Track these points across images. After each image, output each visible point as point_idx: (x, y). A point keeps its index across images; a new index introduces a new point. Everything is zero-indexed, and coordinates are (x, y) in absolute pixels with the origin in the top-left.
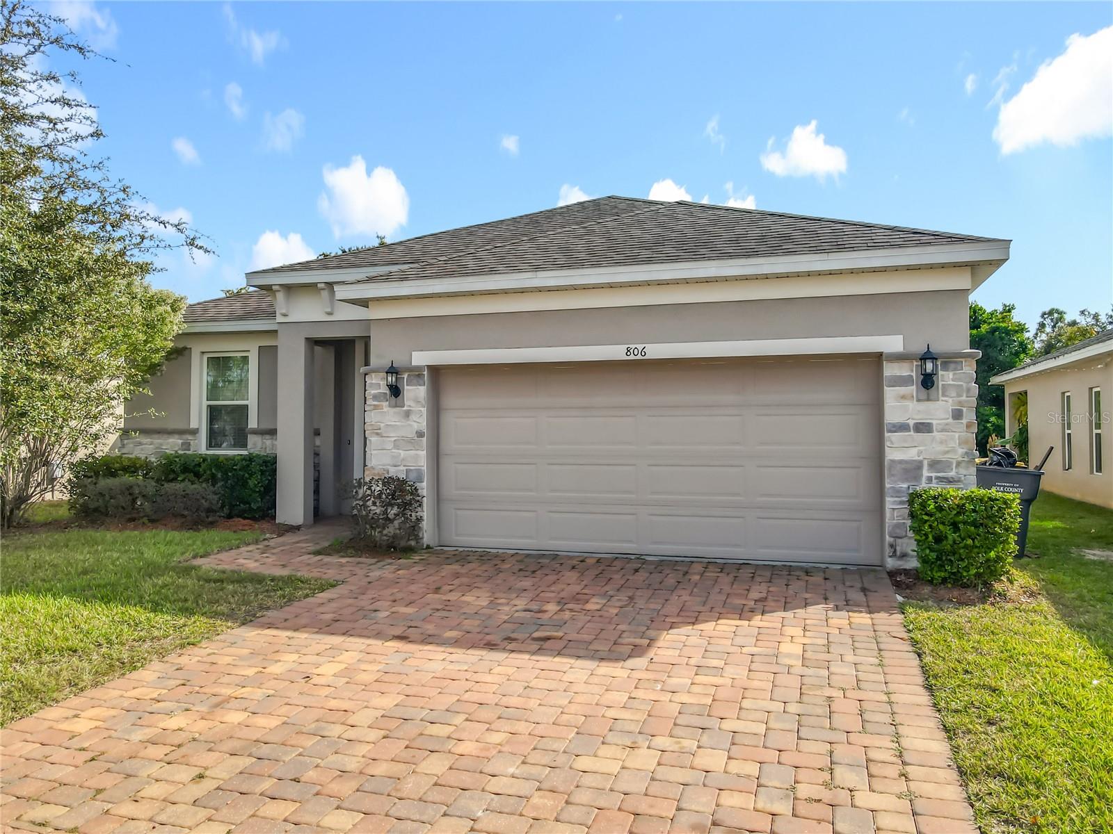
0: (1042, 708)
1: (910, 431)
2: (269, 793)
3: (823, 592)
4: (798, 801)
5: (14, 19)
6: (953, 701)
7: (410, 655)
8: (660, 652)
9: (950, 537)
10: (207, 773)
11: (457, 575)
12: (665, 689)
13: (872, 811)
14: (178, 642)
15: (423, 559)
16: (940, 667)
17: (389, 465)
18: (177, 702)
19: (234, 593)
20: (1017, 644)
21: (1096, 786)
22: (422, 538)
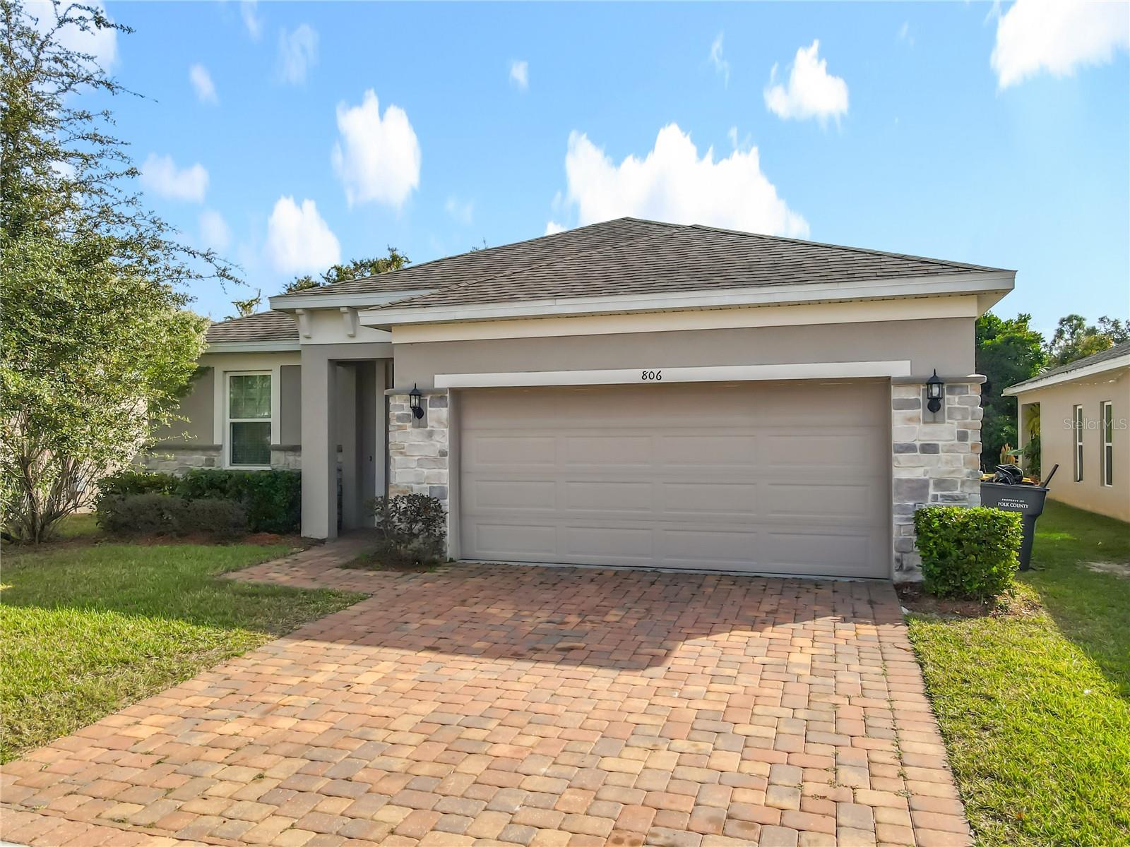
0: (1034, 715)
1: (916, 452)
2: (324, 791)
3: (832, 604)
4: (805, 798)
5: (42, 56)
6: (950, 708)
7: (443, 665)
8: (676, 661)
9: (954, 553)
10: (266, 774)
11: (481, 589)
12: (682, 696)
13: (872, 807)
14: (223, 653)
15: (447, 573)
16: (940, 676)
17: (413, 482)
18: (230, 709)
19: (270, 607)
20: (1015, 655)
21: (1079, 785)
22: (446, 552)
